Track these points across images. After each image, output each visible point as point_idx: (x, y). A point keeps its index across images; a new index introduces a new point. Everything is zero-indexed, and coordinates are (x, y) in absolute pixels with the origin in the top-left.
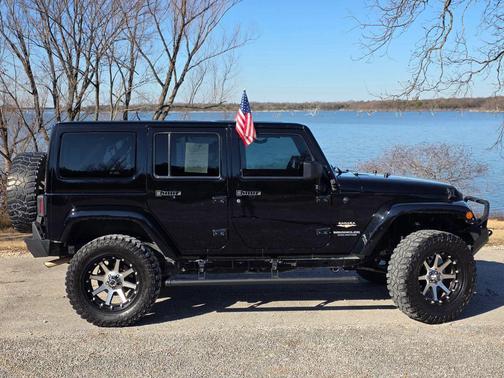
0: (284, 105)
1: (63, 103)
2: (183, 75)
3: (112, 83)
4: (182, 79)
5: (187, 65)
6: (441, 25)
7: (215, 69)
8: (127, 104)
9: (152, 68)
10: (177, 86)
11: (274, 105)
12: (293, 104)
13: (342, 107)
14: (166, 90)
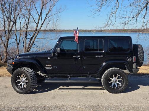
0: (85, 30)
1: (6, 29)
2: (44, 21)
3: (20, 23)
4: (44, 22)
5: (46, 18)
6: (116, 6)
7: (53, 19)
8: (27, 29)
9: (33, 18)
10: (42, 24)
11: (82, 30)
12: (88, 30)
13: (103, 31)
14: (38, 25)
